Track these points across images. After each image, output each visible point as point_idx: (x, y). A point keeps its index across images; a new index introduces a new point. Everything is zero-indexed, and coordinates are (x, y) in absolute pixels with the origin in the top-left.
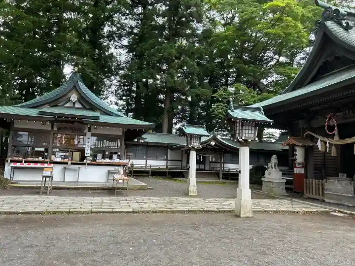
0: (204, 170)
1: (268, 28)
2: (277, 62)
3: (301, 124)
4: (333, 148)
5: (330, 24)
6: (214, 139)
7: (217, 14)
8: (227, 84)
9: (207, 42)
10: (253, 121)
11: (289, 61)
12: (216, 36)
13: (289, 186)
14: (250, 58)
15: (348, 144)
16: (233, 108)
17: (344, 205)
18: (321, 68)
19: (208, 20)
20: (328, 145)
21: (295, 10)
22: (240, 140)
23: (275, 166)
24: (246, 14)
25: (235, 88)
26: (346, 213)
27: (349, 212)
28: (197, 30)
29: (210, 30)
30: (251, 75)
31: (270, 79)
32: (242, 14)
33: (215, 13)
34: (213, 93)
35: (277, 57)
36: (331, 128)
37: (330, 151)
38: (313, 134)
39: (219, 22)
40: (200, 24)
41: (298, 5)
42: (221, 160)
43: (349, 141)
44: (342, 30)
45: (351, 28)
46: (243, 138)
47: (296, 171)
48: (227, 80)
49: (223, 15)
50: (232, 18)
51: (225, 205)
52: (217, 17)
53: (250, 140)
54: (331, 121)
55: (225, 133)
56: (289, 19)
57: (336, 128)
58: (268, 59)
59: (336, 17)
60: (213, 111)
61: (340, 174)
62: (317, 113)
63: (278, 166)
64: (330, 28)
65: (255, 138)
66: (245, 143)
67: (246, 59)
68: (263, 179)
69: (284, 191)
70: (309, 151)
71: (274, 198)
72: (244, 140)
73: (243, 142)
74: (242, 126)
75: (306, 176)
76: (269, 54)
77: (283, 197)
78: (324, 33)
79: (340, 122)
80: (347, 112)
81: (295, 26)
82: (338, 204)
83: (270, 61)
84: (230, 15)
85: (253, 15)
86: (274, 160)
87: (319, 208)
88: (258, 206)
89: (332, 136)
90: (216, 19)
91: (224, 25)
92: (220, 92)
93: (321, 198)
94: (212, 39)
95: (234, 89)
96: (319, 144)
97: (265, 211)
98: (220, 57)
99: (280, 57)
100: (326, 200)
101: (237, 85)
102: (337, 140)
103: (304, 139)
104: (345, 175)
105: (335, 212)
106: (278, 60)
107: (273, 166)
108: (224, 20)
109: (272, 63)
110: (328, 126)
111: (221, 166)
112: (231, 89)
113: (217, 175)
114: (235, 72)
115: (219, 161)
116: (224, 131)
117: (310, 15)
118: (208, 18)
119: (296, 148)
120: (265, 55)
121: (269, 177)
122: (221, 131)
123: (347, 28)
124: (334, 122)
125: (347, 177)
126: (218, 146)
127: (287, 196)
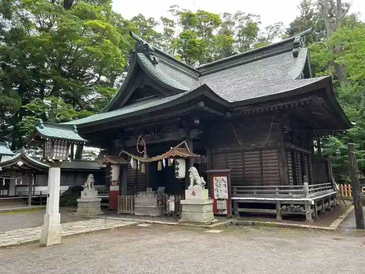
0: (7, 196)
1: (88, 46)
2: (98, 80)
3: (117, 143)
4: (143, 165)
5: (141, 56)
6: (23, 158)
7: (32, 15)
8: (42, 95)
9: (17, 44)
10: (65, 140)
11: (109, 81)
12: (29, 39)
13: (104, 204)
14: (70, 71)
15: (154, 161)
16: (42, 125)
17: (149, 216)
18: (134, 93)
19: (19, 19)
20: (139, 163)
21: (115, 35)
22: (50, 160)
23: (91, 185)
24: (65, 25)
25: (52, 101)
26: (150, 223)
27: (152, 222)
28: (4, 26)
29: (22, 30)
30: (70, 90)
31: (91, 97)
32: (61, 24)
33: (29, 12)
34: (24, 104)
35: (98, 75)
36: (141, 148)
37: (140, 168)
38: (127, 153)
39: (34, 24)
40: (8, 21)
41: (117, 31)
42: (31, 183)
43: (154, 159)
44: (150, 63)
45: (157, 63)
46: (54, 158)
47: (112, 188)
48: (42, 91)
49: (39, 18)
50: (50, 25)
51: (31, 235)
52: (32, 18)
53: (61, 161)
54: (141, 141)
55: (38, 151)
56: (109, 41)
57: (145, 148)
58: (89, 76)
59: (146, 50)
60: (22, 125)
61: (148, 189)
62: (130, 133)
63: (94, 185)
64: (141, 59)
65: (67, 158)
66: (56, 163)
67: (65, 72)
68: (78, 200)
69: (100, 209)
70: (123, 169)
71: (88, 218)
72: (55, 160)
73: (53, 162)
74: (53, 144)
75: (120, 192)
76: (90, 71)
77: (97, 216)
78: (137, 62)
79: (149, 142)
80: (153, 134)
81: (115, 50)
82: (145, 216)
83: (91, 79)
84: (47, 21)
85: (74, 28)
86: (90, 179)
87: (129, 222)
88: (69, 230)
89: (142, 155)
90: (30, 20)
91: (41, 30)
92: (32, 104)
93: (132, 212)
94: (23, 41)
95: (50, 102)
96: (132, 162)
97: (77, 234)
98: (34, 64)
99: (100, 75)
100: (136, 214)
101: (53, 98)
102: (145, 159)
103: (119, 158)
104: (151, 189)
105: (142, 223)
106: (99, 79)
107: (89, 185)
108: (40, 24)
109: (93, 81)
110: (139, 146)
111: (30, 189)
112: (47, 102)
113: (25, 201)
114: (51, 83)
115: (28, 184)
116: (37, 149)
117: (128, 43)
118: (20, 16)
119: (112, 166)
120: (87, 71)
121: (84, 197)
122: (33, 148)
123: (154, 63)
124: (143, 143)
125: (153, 190)
126: (28, 167)
127: (102, 214)
